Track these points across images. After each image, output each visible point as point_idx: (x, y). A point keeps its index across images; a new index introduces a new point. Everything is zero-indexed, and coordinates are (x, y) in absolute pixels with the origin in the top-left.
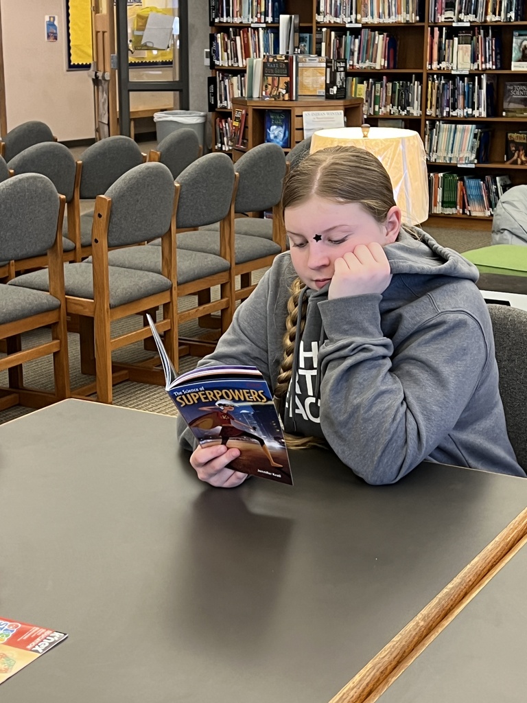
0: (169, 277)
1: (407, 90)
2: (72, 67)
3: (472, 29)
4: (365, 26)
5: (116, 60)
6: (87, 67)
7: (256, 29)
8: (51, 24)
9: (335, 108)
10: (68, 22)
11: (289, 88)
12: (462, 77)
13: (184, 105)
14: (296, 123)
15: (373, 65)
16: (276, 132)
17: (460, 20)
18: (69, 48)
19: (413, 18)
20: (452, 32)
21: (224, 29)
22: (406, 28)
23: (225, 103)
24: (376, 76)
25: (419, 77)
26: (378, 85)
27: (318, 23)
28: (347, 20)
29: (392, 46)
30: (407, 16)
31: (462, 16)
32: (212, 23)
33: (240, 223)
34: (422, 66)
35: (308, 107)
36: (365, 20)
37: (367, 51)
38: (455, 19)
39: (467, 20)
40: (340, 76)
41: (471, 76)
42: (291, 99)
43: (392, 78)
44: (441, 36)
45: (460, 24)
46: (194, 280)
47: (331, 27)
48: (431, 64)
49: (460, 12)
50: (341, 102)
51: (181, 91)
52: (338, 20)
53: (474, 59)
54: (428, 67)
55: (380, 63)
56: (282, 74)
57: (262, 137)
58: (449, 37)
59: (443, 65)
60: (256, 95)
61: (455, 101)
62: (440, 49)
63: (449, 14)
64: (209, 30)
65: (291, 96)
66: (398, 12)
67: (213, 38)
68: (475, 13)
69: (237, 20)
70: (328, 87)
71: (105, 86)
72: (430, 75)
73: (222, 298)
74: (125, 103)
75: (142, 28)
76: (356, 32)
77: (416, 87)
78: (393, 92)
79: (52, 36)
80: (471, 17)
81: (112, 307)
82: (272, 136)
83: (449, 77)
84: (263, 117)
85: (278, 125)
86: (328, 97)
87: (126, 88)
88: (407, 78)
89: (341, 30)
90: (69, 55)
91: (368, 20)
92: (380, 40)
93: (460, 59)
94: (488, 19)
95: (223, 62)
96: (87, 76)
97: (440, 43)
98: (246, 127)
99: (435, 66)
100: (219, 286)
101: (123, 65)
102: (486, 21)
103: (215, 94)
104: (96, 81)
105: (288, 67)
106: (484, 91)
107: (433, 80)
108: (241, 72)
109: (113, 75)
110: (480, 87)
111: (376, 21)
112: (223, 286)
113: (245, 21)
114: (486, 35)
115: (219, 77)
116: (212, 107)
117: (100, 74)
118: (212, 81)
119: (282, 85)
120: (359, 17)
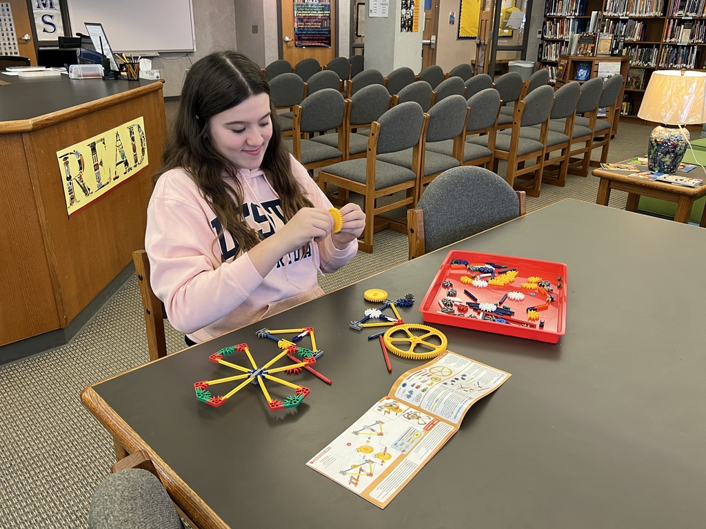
0: (543, 143)
1: (650, 53)
2: (460, 38)
3: (694, 21)
4: (631, 18)
5: (492, 35)
6: (475, 38)
7: (569, 19)
8: (452, 16)
9: (617, 61)
10: (460, 15)
11: (593, 50)
12: (683, 47)
13: (523, 58)
14: (594, 68)
15: (632, 39)
16: (582, 73)
17: (687, 16)
18: (459, 28)
19: (659, 14)
20: (681, 22)
21: (551, 19)
22: (655, 19)
23: (546, 58)
24: (633, 45)
25: (658, 46)
26: (633, 50)
27: (604, 16)
28: (621, 15)
29: (644, 29)
30: (656, 13)
31: (688, 14)
32: (545, 16)
33: (578, 119)
34: (660, 39)
35: (602, 60)
36: (631, 15)
37: (630, 31)
38: (684, 15)
39: (691, 16)
40: (621, 44)
41: (688, 46)
42: (593, 56)
43: (641, 46)
44: (674, 24)
45: (687, 18)
46: (553, 145)
47: (611, 18)
48: (666, 39)
49: (687, 11)
50: (620, 58)
51: (522, 51)
52: (616, 15)
53: (692, 37)
54: (664, 41)
55: (636, 38)
56: (590, 43)
57: (574, 76)
58: (679, 24)
59: (673, 40)
60: (572, 53)
61: (677, 59)
62: (672, 31)
63: (681, 12)
64: (543, 19)
65: (593, 54)
66: (651, 11)
67: (545, 24)
68: (696, 12)
69: (559, 14)
70: (613, 50)
71: (484, 48)
72: (664, 45)
73: (562, 155)
74: (494, 55)
75: (507, 18)
76: (625, 21)
77: (655, 51)
78: (641, 54)
79: (452, 22)
80: (694, 14)
81: (518, 156)
82: (580, 75)
83: (675, 46)
84: (576, 64)
85: (584, 69)
86: (612, 55)
87: (496, 48)
88: (651, 46)
89: (616, 20)
90: (459, 32)
91: (633, 15)
92: (638, 26)
93: (684, 37)
94: (704, 15)
95: (549, 36)
96: (473, 43)
97: (673, 28)
98: (566, 70)
99: (668, 40)
100: (561, 150)
101: (495, 36)
102: (702, 16)
103: (541, 53)
104: (478, 45)
105: (594, 39)
106: (695, 55)
107: (666, 48)
108: (561, 42)
109: (489, 42)
110: (693, 53)
111: (637, 15)
112: (563, 150)
113: (563, 15)
114: (701, 24)
115: (545, 43)
116: (539, 59)
117: (482, 42)
118: (541, 46)
119: (589, 48)
120: (628, 13)
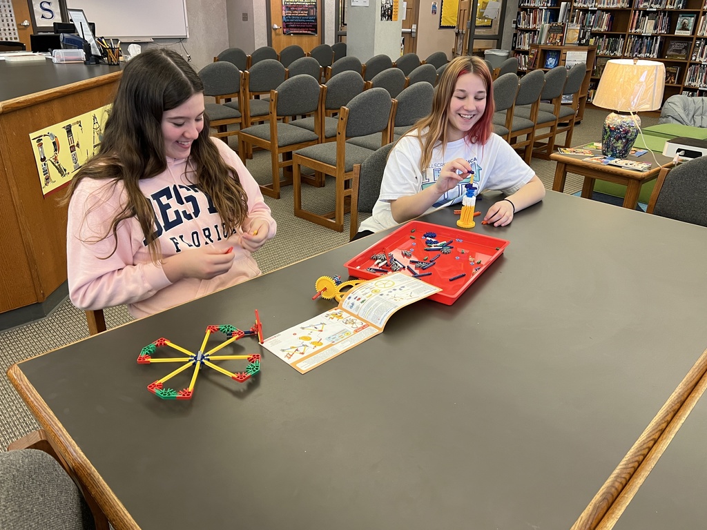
0: (508, 128)
1: (616, 42)
2: (441, 27)
3: (657, 12)
4: (599, 9)
5: (469, 24)
6: (454, 27)
7: (542, 9)
8: (434, 6)
9: (583, 50)
10: (442, 5)
11: (561, 40)
12: (647, 37)
13: (499, 47)
14: (562, 57)
15: (600, 29)
16: (551, 61)
17: (651, 7)
18: (441, 18)
19: (626, 5)
20: (646, 13)
21: (525, 9)
22: (622, 10)
23: (520, 46)
24: (601, 35)
25: (624, 37)
26: (601, 40)
27: (574, 7)
28: (590, 6)
29: (611, 20)
30: (623, 5)
31: (653, 5)
32: (520, 6)
33: (542, 105)
34: (626, 30)
35: (570, 49)
36: (599, 6)
37: (598, 22)
38: (648, 6)
39: (655, 7)
40: (588, 34)
41: (652, 37)
42: (561, 45)
43: (609, 36)
44: (639, 15)
45: (651, 9)
46: (518, 130)
47: (581, 9)
48: (631, 29)
49: (652, 3)
50: (587, 47)
51: (498, 40)
52: (585, 6)
53: (655, 28)
54: (630, 31)
55: (604, 28)
56: (559, 32)
57: (543, 64)
58: (644, 16)
59: (638, 30)
60: (542, 42)
61: (641, 49)
62: (637, 22)
63: (646, 4)
64: (518, 10)
65: (562, 43)
66: (618, 2)
67: (519, 14)
68: (660, 4)
69: (532, 5)
70: (580, 39)
71: (462, 37)
72: (630, 35)
73: (527, 140)
74: (471, 44)
75: (484, 8)
76: (593, 12)
77: (621, 41)
78: (609, 43)
79: (434, 12)
80: (658, 6)
82: (549, 63)
83: (640, 37)
84: (546, 53)
85: (553, 58)
86: (580, 44)
87: (473, 37)
88: (617, 36)
89: (585, 11)
90: (441, 21)
91: (601, 6)
92: (606, 16)
93: (648, 27)
94: (667, 7)
95: (522, 26)
96: (452, 32)
97: (638, 19)
98: (536, 58)
99: (633, 31)
100: (526, 135)
101: (473, 26)
102: (665, 8)
103: (515, 42)
104: (457, 34)
105: (563, 29)
106: (658, 45)
107: (631, 38)
108: (534, 31)
109: (467, 31)
110: (656, 43)
111: (605, 6)
112: (528, 135)
113: (536, 5)
114: (664, 15)
115: (519, 33)
116: (513, 48)
117: (460, 31)
118: (515, 35)
119: (558, 38)
120: (597, 4)
